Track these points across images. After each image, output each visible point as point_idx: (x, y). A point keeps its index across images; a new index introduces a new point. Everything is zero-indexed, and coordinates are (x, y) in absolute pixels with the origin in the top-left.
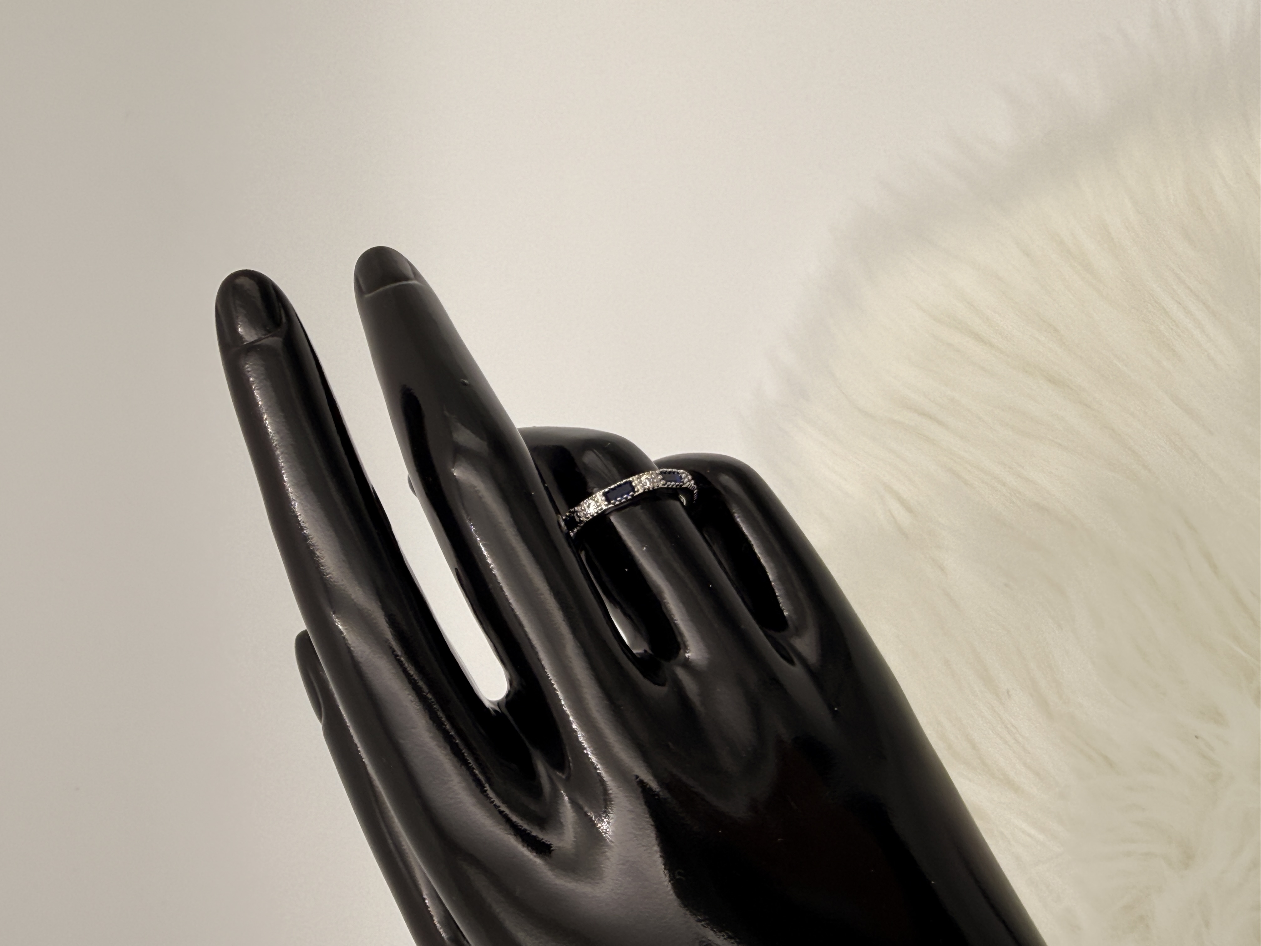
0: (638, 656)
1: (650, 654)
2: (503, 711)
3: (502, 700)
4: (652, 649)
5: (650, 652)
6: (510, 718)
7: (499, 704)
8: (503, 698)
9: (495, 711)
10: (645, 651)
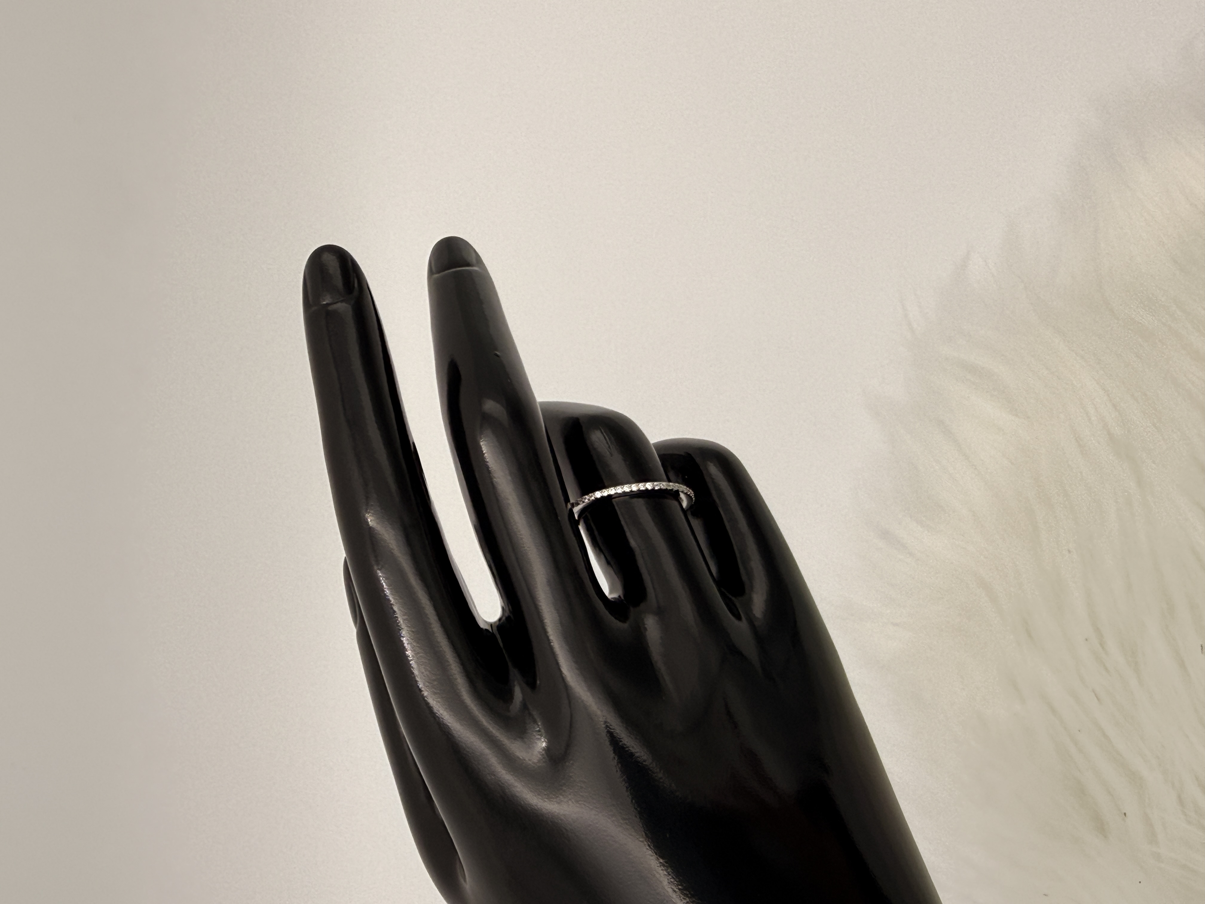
1: (622, 600)
2: (494, 632)
7: (491, 625)
8: (495, 621)
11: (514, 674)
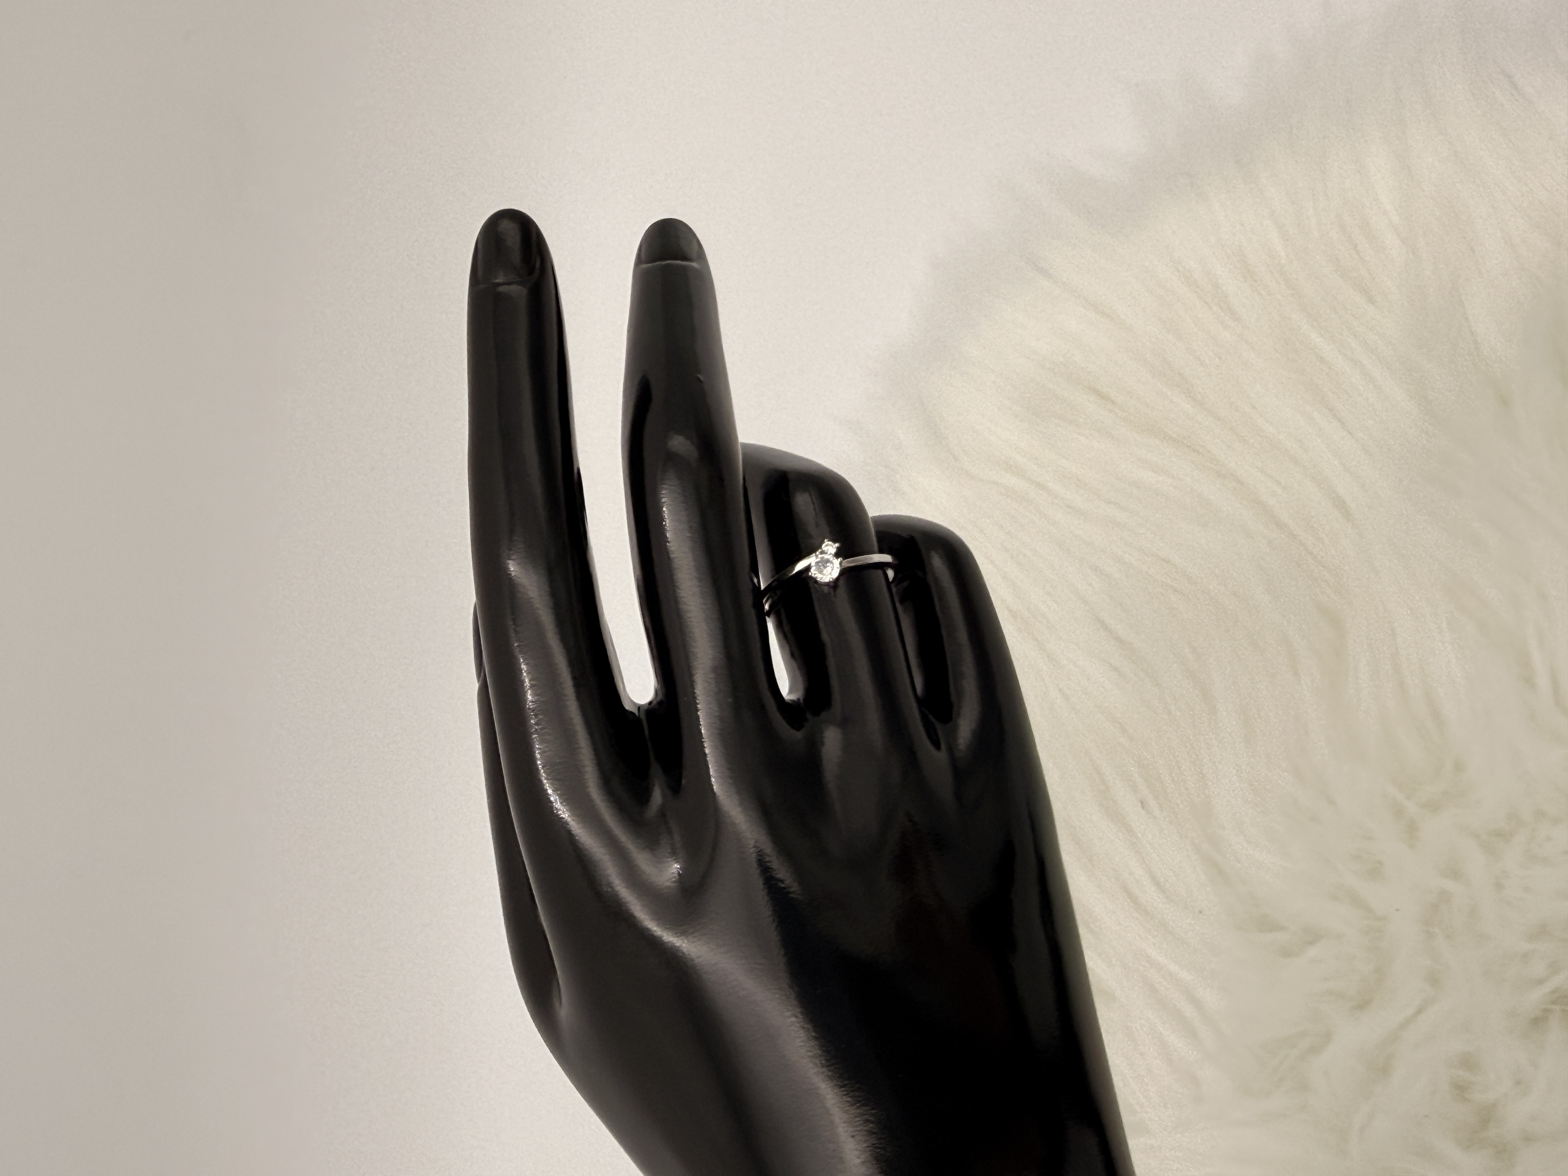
0: (789, 701)
1: (801, 704)
2: (641, 717)
3: (642, 705)
4: (804, 700)
5: (802, 701)
6: (645, 723)
7: (639, 709)
8: (645, 704)
9: (632, 713)
10: (798, 699)
11: (656, 770)
